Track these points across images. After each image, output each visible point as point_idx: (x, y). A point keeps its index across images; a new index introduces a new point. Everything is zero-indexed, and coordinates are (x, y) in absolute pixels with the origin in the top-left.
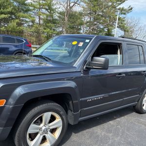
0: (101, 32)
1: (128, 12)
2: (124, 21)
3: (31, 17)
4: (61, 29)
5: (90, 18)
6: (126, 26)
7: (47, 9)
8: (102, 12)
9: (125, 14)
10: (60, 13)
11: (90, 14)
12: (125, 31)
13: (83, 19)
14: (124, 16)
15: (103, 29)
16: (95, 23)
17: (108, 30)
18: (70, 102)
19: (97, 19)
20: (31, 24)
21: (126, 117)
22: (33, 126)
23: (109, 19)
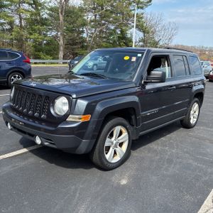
0: (111, 34)
1: (147, 6)
2: (142, 18)
3: (8, 17)
4: (54, 33)
5: (96, 16)
6: (145, 25)
7: (30, 4)
8: (112, 6)
9: (142, 8)
10: (51, 9)
11: (94, 9)
12: (144, 32)
13: (85, 18)
14: (142, 11)
15: (114, 30)
16: (103, 22)
17: (122, 31)
18: (133, 117)
19: (104, 17)
20: (8, 27)
21: (175, 132)
22: (108, 139)
23: (121, 16)
